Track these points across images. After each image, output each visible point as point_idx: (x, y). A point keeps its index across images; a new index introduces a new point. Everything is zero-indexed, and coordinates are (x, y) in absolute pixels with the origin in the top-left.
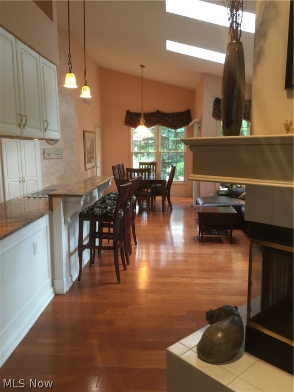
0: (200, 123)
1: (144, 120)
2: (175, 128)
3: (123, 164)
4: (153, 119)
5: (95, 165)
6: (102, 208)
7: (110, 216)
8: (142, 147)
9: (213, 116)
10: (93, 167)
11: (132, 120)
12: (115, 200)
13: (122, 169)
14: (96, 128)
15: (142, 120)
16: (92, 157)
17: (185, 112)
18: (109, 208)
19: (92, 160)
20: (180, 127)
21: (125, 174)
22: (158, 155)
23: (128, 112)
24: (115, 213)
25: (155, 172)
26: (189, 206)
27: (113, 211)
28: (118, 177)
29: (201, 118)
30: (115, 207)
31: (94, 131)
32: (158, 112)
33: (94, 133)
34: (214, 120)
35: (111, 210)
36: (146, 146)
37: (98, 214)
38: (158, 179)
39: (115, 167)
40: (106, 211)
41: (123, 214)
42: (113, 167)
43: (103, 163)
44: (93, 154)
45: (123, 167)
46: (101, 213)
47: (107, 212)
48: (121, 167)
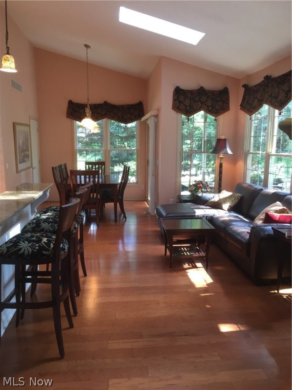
0: (156, 116)
1: (91, 112)
2: (126, 122)
3: (65, 165)
4: (100, 111)
5: (30, 165)
6: (34, 241)
7: (46, 255)
8: (87, 144)
9: (173, 109)
10: (28, 168)
11: (76, 111)
12: (55, 222)
13: (64, 170)
14: (31, 121)
15: (88, 110)
16: (27, 156)
17: (137, 104)
18: (45, 240)
19: (26, 159)
20: (131, 121)
21: (68, 176)
22: (106, 153)
23: (70, 102)
24: (53, 249)
25: (104, 174)
26: (145, 213)
27: (52, 246)
28: (59, 180)
29: (158, 110)
30: (54, 237)
31: (29, 124)
32: (106, 103)
33: (29, 126)
34: (173, 113)
35: (48, 244)
36: (91, 143)
37: (26, 252)
38: (107, 183)
39: (56, 168)
40: (39, 246)
41: (66, 247)
42: (53, 168)
43: (41, 162)
44: (27, 153)
45: (66, 168)
46: (30, 250)
47: (42, 248)
48: (63, 168)
